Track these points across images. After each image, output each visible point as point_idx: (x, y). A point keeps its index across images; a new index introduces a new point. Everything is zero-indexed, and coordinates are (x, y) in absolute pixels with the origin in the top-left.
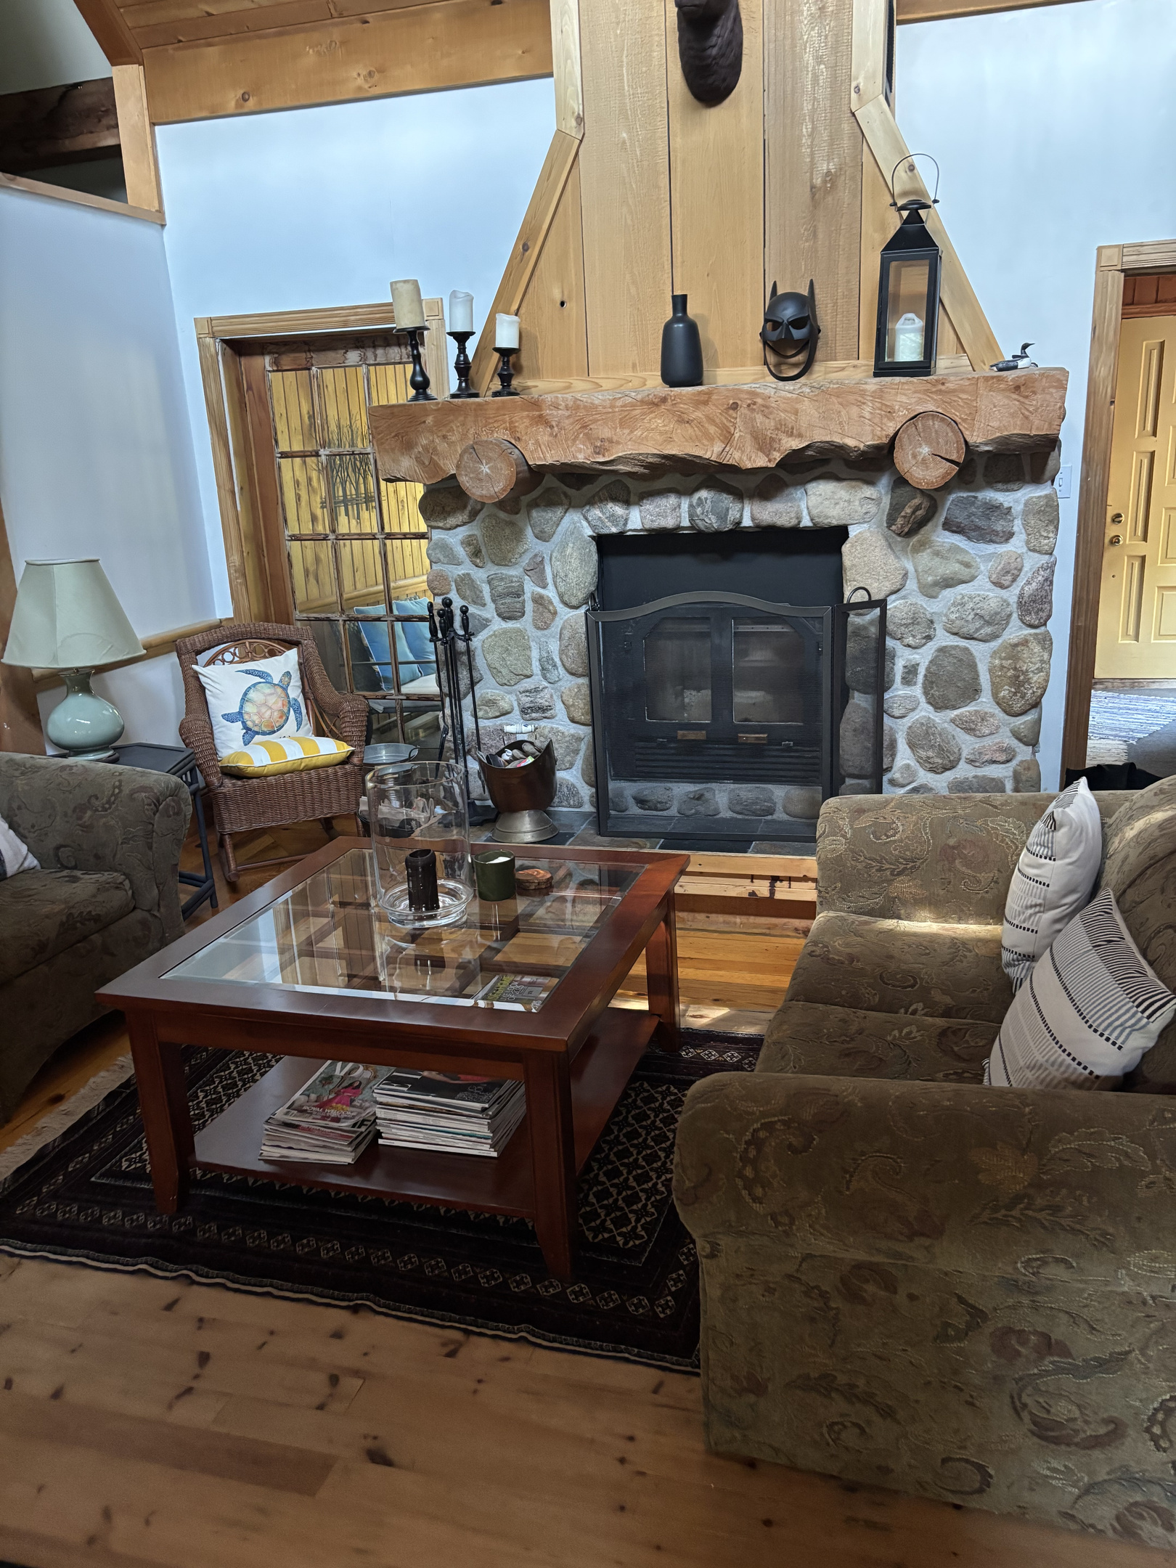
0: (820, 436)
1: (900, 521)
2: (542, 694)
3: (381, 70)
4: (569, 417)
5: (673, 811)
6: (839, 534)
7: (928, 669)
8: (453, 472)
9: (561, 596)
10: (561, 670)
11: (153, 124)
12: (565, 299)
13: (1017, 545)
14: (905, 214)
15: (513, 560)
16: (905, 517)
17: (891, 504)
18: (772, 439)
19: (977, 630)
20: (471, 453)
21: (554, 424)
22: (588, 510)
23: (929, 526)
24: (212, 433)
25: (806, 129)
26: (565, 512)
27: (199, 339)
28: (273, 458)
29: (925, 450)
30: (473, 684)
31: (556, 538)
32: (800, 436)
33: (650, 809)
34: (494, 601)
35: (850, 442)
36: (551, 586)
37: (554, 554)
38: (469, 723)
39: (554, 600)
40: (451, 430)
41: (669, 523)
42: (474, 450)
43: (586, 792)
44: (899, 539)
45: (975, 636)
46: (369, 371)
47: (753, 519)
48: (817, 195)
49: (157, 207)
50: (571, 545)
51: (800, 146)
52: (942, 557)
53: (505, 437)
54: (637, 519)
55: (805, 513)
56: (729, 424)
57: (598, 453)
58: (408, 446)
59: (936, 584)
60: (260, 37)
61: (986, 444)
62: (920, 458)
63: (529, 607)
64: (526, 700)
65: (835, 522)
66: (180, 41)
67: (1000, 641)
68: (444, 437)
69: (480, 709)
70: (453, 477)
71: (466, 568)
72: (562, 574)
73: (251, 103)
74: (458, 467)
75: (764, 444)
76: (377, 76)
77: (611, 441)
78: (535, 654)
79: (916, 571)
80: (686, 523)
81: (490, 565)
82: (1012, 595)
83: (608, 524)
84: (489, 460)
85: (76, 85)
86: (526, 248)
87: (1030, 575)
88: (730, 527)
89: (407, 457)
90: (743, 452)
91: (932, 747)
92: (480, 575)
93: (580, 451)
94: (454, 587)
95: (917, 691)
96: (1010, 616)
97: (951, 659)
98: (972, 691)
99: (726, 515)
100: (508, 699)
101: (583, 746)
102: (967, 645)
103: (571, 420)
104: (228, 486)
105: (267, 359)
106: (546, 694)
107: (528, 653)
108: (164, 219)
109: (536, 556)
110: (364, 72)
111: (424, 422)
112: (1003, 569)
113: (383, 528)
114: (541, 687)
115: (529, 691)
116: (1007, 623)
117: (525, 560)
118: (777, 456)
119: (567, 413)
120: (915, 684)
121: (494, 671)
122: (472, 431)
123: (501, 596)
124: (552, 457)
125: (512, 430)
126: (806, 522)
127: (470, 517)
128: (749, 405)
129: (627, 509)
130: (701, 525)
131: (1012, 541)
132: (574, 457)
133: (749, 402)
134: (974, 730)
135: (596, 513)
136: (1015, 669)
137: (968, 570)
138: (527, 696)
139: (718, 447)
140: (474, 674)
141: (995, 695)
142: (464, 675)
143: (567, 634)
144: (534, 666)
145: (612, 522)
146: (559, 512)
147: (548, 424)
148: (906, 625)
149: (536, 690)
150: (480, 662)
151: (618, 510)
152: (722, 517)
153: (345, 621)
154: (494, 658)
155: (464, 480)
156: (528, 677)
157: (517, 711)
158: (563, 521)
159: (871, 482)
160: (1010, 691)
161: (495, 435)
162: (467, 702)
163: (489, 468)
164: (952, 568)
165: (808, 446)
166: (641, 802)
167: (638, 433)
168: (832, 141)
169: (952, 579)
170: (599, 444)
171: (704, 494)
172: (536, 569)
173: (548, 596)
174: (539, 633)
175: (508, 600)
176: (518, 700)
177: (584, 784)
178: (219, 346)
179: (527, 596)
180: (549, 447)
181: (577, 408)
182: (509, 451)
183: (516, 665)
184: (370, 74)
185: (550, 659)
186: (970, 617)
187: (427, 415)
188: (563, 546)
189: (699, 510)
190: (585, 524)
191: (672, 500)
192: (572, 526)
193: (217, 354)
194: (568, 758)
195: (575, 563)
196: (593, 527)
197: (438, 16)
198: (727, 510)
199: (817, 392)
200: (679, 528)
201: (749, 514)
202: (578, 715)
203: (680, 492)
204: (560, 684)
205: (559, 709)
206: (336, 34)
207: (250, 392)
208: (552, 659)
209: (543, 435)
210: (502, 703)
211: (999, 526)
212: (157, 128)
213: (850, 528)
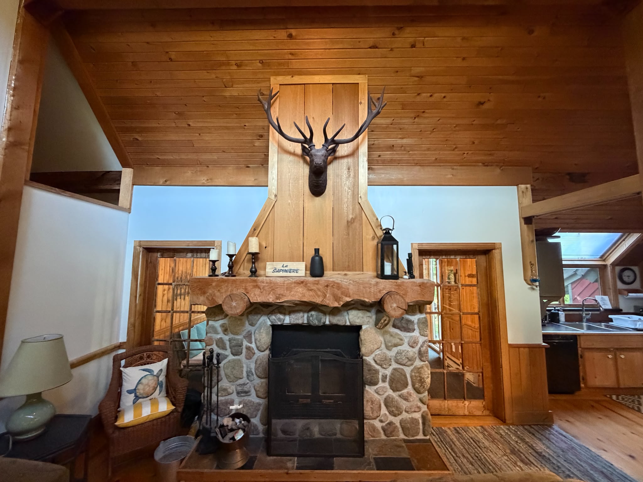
0: (356, 297)
1: (380, 324)
2: (246, 386)
3: (211, 179)
4: (268, 286)
5: (297, 436)
6: (359, 328)
7: (390, 377)
8: (220, 303)
9: (258, 348)
10: (255, 376)
11: (133, 185)
12: (267, 246)
13: (416, 333)
14: (384, 231)
15: (240, 333)
16: (381, 323)
17: (376, 318)
18: (340, 298)
19: (406, 363)
20: (229, 298)
21: (262, 288)
22: (270, 316)
23: (388, 326)
24: (132, 277)
25: (345, 206)
26: (261, 316)
27: (134, 247)
28: (154, 285)
29: (395, 305)
30: (218, 382)
31: (257, 325)
32: (349, 297)
33: (288, 435)
34: (230, 348)
35: (367, 300)
36: (254, 343)
37: (256, 331)
38: (214, 398)
39: (254, 348)
40: (221, 288)
41: (300, 322)
42: (231, 297)
43: (261, 427)
44: (379, 330)
45: (406, 364)
46: (194, 260)
47: (330, 321)
48: (350, 223)
49: (128, 207)
50: (263, 328)
51: (343, 210)
52: (393, 337)
53: (243, 292)
54: (287, 320)
55: (348, 321)
56: (325, 292)
57: (277, 299)
58: (204, 293)
59: (391, 346)
60: (174, 166)
61: (411, 303)
62: (393, 308)
63: (244, 351)
64: (239, 389)
65: (358, 324)
66: (148, 164)
67: (413, 366)
68: (219, 290)
69: (220, 393)
70: (221, 305)
71: (221, 335)
72: (259, 339)
73: (168, 183)
74: (223, 302)
75: (337, 299)
76: (209, 180)
77: (283, 295)
78: (245, 370)
79: (385, 341)
80: (306, 322)
81: (231, 334)
82: (416, 349)
83: (277, 321)
84: (236, 301)
85: (109, 172)
86: (255, 230)
87: (421, 343)
88: (322, 324)
89: (203, 297)
90: (330, 301)
91: (394, 407)
92: (226, 338)
93: (271, 298)
94: (215, 343)
95: (387, 385)
96: (416, 358)
97: (398, 373)
98: (406, 385)
99: (321, 320)
100: (232, 388)
101: (261, 408)
102: (403, 368)
103: (268, 287)
104: (134, 295)
105: (159, 254)
106: (248, 386)
107: (241, 369)
108: (130, 211)
109: (249, 331)
110: (206, 179)
111: (211, 285)
112: (413, 342)
113: (191, 309)
114: (246, 383)
115: (241, 385)
116: (415, 360)
117: (244, 333)
118: (342, 303)
119: (267, 285)
120: (386, 382)
121: (227, 376)
122: (230, 289)
123: (234, 346)
124: (260, 299)
125: (246, 289)
126: (348, 324)
127: (225, 317)
128: (332, 286)
129: (285, 316)
130: (311, 323)
131: (415, 331)
132: (268, 300)
133: (332, 285)
134: (407, 399)
135: (273, 317)
136: (420, 377)
137: (401, 341)
138: (240, 387)
139: (321, 299)
140: (219, 378)
141: (413, 386)
142: (215, 378)
143: (259, 362)
144: (244, 374)
145: (279, 320)
146: (259, 316)
147: (259, 288)
148: (383, 361)
149: (244, 384)
150: (222, 373)
151: (282, 317)
152: (319, 321)
153: (171, 341)
154: (228, 371)
155: (225, 308)
156: (241, 378)
157: (235, 393)
158: (260, 319)
159: (369, 311)
160: (419, 385)
161: (239, 291)
162: (215, 390)
163: (235, 304)
164: (397, 341)
165: (352, 301)
166: (284, 432)
167: (292, 293)
168: (353, 210)
169: (397, 344)
170: (278, 296)
171: (313, 313)
172: (249, 337)
173: (252, 347)
174: (248, 361)
175: (236, 348)
176: (236, 388)
177: (260, 424)
178: (141, 249)
179: (244, 346)
180: (259, 296)
181: (271, 283)
182: (244, 297)
183: (237, 374)
184: (208, 180)
185: (251, 371)
186: (404, 358)
187: (213, 282)
188: (260, 328)
189: (311, 318)
190: (268, 320)
191: (301, 314)
192: (263, 322)
193: (140, 252)
194: (255, 413)
195: (264, 335)
196: (271, 322)
197: (230, 168)
198: (321, 318)
199: (355, 283)
200: (303, 323)
201: (327, 320)
202: (260, 394)
203: (304, 312)
204: (254, 381)
205: (253, 393)
206: (198, 169)
207: (151, 264)
208: (252, 371)
209: (257, 291)
210: (229, 390)
211: (411, 327)
212: (134, 186)
213: (363, 326)
